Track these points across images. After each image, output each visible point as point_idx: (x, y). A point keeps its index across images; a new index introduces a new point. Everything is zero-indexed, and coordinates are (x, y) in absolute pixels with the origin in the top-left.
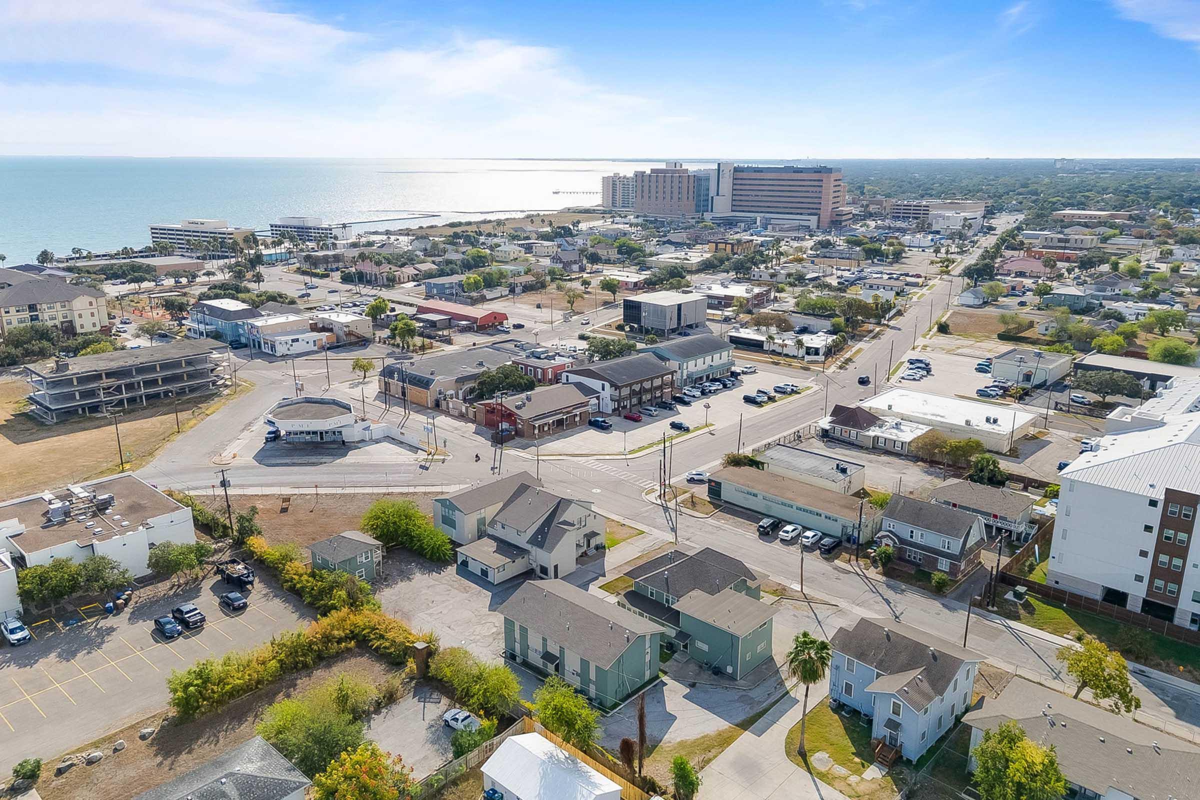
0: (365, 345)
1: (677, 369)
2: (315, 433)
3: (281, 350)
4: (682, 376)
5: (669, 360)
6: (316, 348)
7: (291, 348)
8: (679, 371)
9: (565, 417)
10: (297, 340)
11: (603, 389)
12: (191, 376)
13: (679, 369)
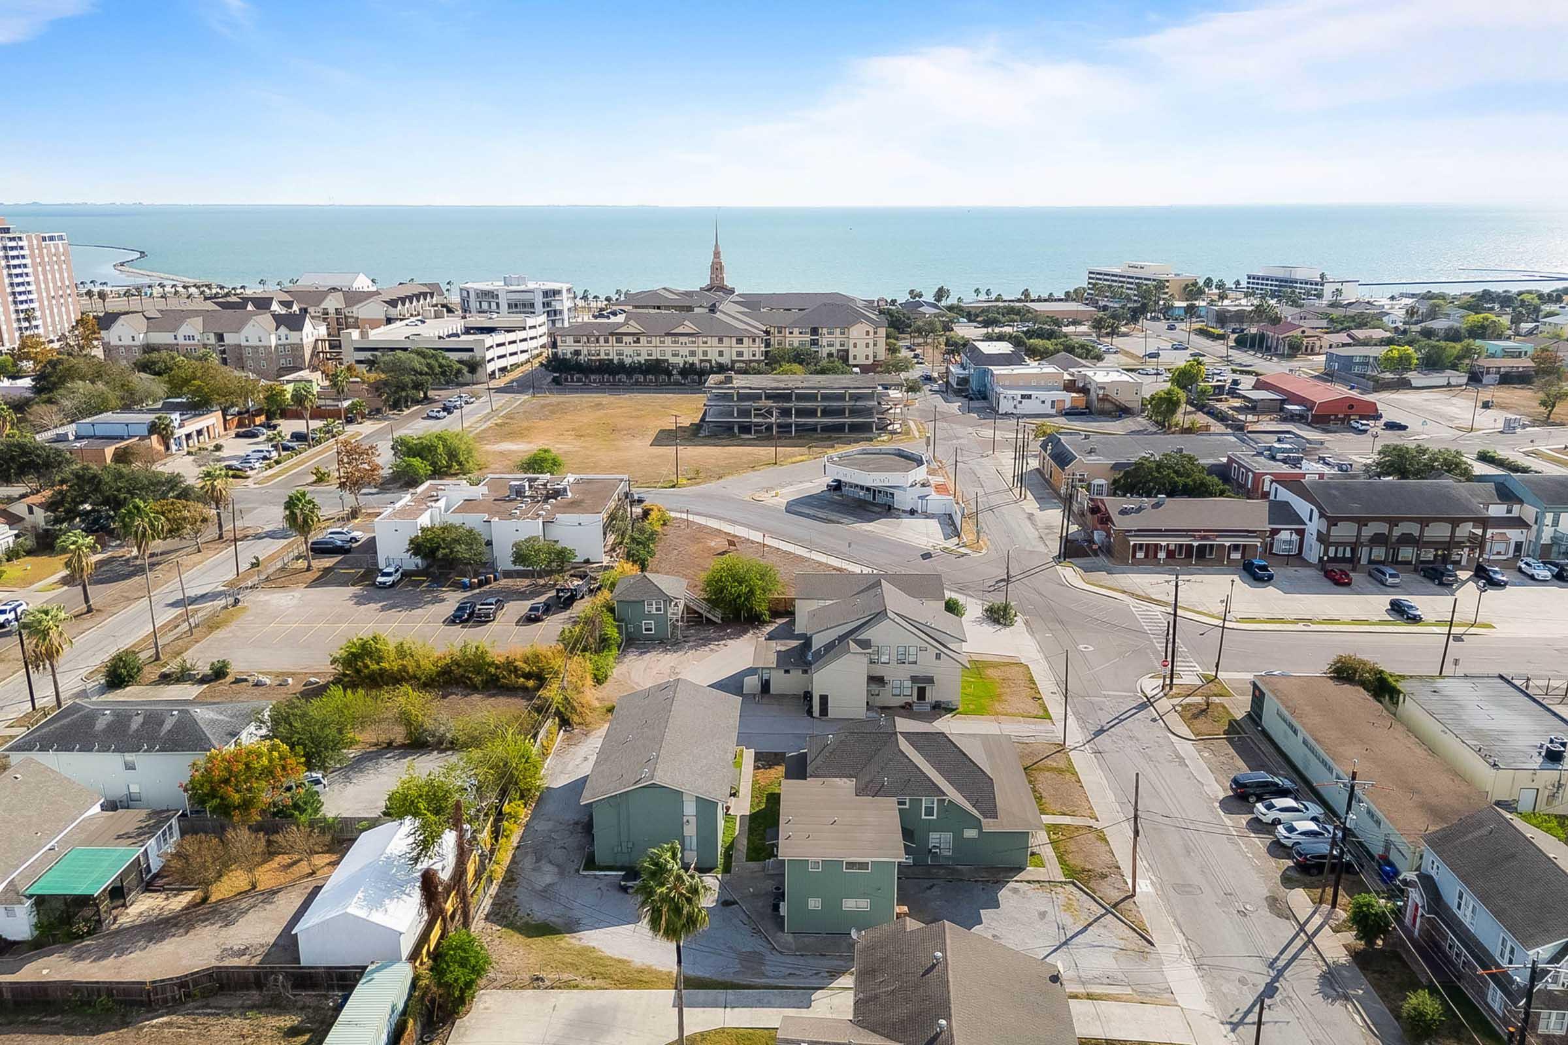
0: (1120, 416)
1: (1531, 521)
2: (868, 489)
3: (1005, 406)
4: (1538, 537)
5: (1521, 502)
6: (1053, 411)
7: (1018, 406)
8: (1535, 527)
9: (1195, 544)
10: (1029, 397)
11: (1310, 520)
12: (854, 412)
13: (1536, 523)
